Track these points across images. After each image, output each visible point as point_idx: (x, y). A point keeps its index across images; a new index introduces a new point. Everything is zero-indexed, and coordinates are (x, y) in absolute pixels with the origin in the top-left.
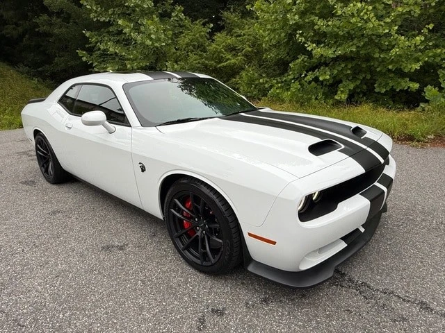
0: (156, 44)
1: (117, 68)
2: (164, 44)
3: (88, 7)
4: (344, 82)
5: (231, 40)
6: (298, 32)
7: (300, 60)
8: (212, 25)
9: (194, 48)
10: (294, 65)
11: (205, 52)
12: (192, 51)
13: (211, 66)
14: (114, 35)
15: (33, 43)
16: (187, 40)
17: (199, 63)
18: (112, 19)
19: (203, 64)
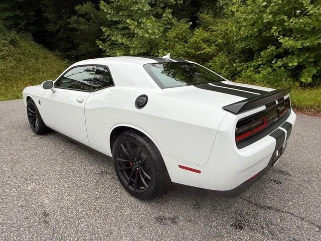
0: (152, 37)
1: (122, 53)
2: (158, 37)
3: (105, 10)
4: (308, 68)
5: (206, 35)
6: (273, 28)
7: (270, 50)
8: (191, 23)
9: (179, 40)
10: (264, 53)
11: (187, 43)
12: (177, 42)
13: (191, 53)
14: (121, 30)
15: (65, 36)
16: (174, 34)
17: (182, 51)
18: (121, 19)
19: (185, 51)
